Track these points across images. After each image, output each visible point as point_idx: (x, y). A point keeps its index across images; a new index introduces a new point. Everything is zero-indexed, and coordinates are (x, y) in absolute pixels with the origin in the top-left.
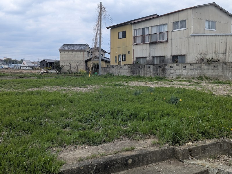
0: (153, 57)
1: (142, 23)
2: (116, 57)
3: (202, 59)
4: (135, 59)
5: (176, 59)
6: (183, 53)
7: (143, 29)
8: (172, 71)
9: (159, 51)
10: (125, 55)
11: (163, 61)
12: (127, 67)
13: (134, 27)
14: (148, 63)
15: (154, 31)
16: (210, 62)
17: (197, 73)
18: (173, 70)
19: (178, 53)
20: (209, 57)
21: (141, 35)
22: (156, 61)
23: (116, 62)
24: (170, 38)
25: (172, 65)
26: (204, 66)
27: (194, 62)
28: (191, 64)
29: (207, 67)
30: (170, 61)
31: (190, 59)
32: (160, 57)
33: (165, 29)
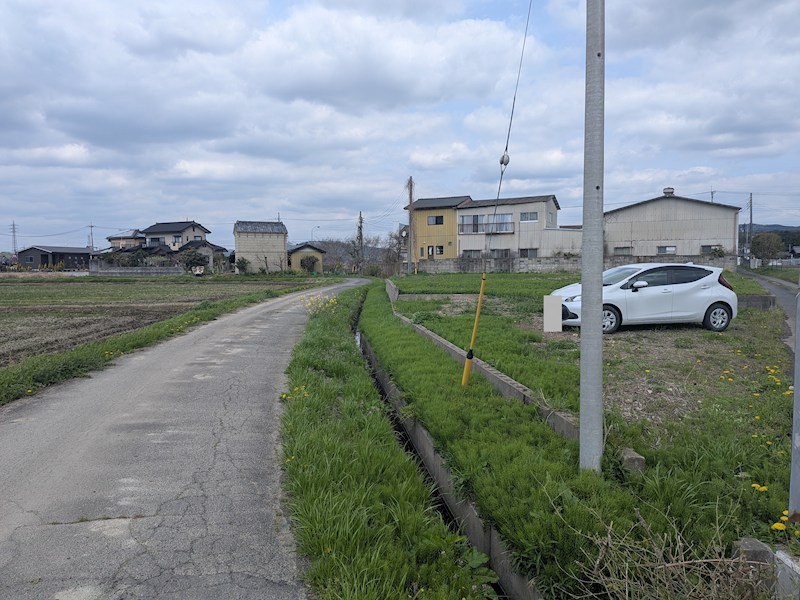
0: (493, 250)
1: (481, 209)
2: (422, 249)
3: (559, 253)
4: (461, 252)
5: (524, 252)
6: (535, 247)
7: (476, 217)
8: (522, 266)
9: (500, 243)
10: (442, 247)
11: (506, 255)
12: (452, 262)
13: (459, 213)
14: (486, 256)
15: (492, 220)
16: (568, 256)
17: (554, 267)
18: (525, 266)
19: (528, 247)
20: (566, 251)
21: (471, 222)
22: (495, 255)
23: (422, 255)
24: (517, 229)
25: (522, 259)
26: (562, 260)
27: (549, 255)
28: (547, 258)
29: (565, 261)
30: (517, 255)
31: (544, 253)
32: (502, 250)
33: (509, 219)
